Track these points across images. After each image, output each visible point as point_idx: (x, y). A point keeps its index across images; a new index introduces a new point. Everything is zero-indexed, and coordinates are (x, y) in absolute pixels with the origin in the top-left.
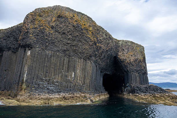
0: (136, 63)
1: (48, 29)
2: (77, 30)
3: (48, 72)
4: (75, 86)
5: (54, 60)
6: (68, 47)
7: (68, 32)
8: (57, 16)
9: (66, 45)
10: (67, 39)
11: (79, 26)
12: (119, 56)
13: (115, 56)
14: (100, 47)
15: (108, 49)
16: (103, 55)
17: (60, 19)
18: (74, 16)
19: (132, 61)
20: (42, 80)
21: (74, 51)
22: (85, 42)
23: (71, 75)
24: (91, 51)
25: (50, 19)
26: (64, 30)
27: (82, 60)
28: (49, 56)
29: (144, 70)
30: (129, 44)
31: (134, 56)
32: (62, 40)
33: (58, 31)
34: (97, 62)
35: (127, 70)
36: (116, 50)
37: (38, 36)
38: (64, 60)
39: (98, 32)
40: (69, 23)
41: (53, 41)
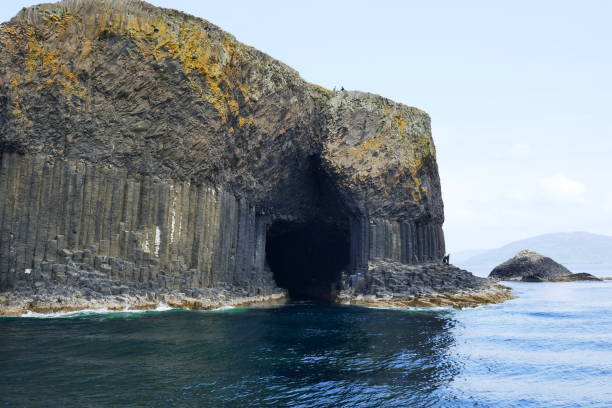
0: (392, 180)
1: (69, 84)
2: (166, 79)
3: (77, 229)
4: (164, 274)
5: (93, 189)
6: (139, 142)
7: (135, 90)
8: (96, 33)
9: (131, 137)
10: (132, 115)
11: (173, 68)
12: (326, 157)
13: (311, 153)
14: (253, 129)
15: (282, 131)
16: (264, 157)
17: (106, 44)
18: (156, 30)
19: (375, 173)
20: (61, 255)
21: (159, 155)
22: (197, 122)
23: (152, 238)
24: (216, 154)
25: (74, 47)
26: (123, 84)
27: (187, 185)
29: (418, 208)
30: (370, 107)
31: (383, 154)
32: (116, 118)
33: (103, 88)
34: (239, 186)
35: (357, 209)
36: (318, 133)
37: (38, 110)
38: (126, 187)
39: (244, 73)
40: (141, 59)
41: (88, 127)
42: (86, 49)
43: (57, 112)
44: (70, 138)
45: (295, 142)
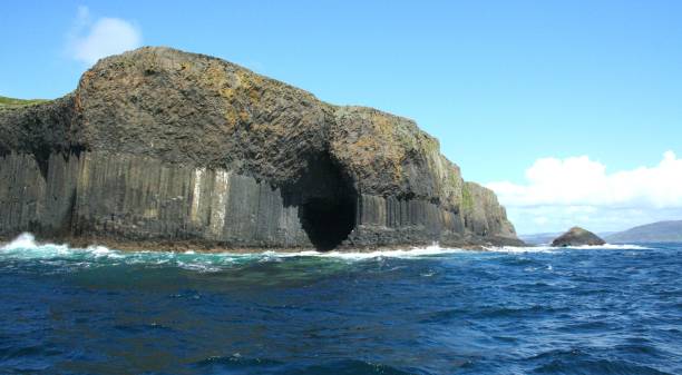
0: (378, 167)
1: (123, 105)
2: (190, 99)
5: (136, 173)
6: (170, 141)
7: (168, 107)
8: (143, 71)
9: (165, 138)
10: (166, 124)
11: (195, 91)
12: (333, 152)
13: (322, 150)
14: (268, 132)
15: (296, 134)
16: (282, 152)
17: (150, 78)
18: (184, 68)
19: (366, 162)
21: (185, 150)
22: (210, 127)
25: (128, 81)
26: (160, 103)
27: (204, 169)
28: (126, 166)
29: (400, 188)
30: (364, 116)
31: (372, 149)
32: (155, 126)
33: (147, 107)
35: (354, 189)
36: (327, 135)
38: (160, 171)
39: (259, 94)
40: (173, 87)
41: (135, 132)
42: (136, 83)
43: (114, 123)
44: (122, 140)
45: (309, 142)
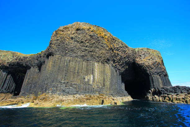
0: (155, 65)
1: (68, 40)
2: (93, 38)
3: (67, 75)
5: (72, 64)
6: (86, 52)
7: (85, 41)
8: (76, 29)
10: (84, 47)
11: (95, 35)
12: (137, 62)
13: (133, 62)
14: (118, 54)
15: (125, 56)
16: (121, 62)
18: (90, 28)
19: (150, 64)
20: (61, 82)
23: (90, 78)
24: (108, 56)
25: (70, 32)
26: (82, 39)
27: (100, 63)
28: (68, 61)
29: (164, 72)
31: (151, 60)
32: (80, 47)
33: (77, 41)
34: (116, 67)
35: (147, 73)
36: (134, 57)
37: (59, 45)
38: (83, 64)
39: (114, 41)
40: (86, 34)
41: (72, 49)
42: (73, 33)
43: (64, 46)
45: (129, 59)
